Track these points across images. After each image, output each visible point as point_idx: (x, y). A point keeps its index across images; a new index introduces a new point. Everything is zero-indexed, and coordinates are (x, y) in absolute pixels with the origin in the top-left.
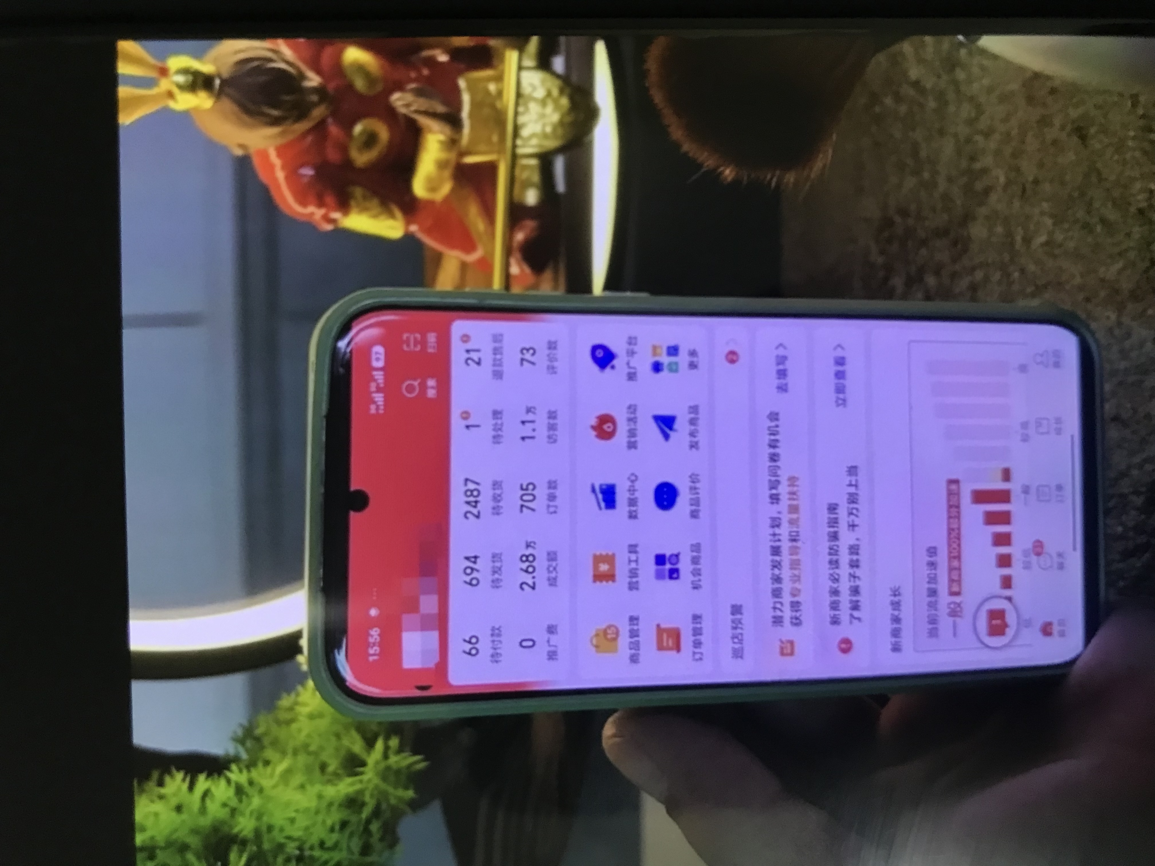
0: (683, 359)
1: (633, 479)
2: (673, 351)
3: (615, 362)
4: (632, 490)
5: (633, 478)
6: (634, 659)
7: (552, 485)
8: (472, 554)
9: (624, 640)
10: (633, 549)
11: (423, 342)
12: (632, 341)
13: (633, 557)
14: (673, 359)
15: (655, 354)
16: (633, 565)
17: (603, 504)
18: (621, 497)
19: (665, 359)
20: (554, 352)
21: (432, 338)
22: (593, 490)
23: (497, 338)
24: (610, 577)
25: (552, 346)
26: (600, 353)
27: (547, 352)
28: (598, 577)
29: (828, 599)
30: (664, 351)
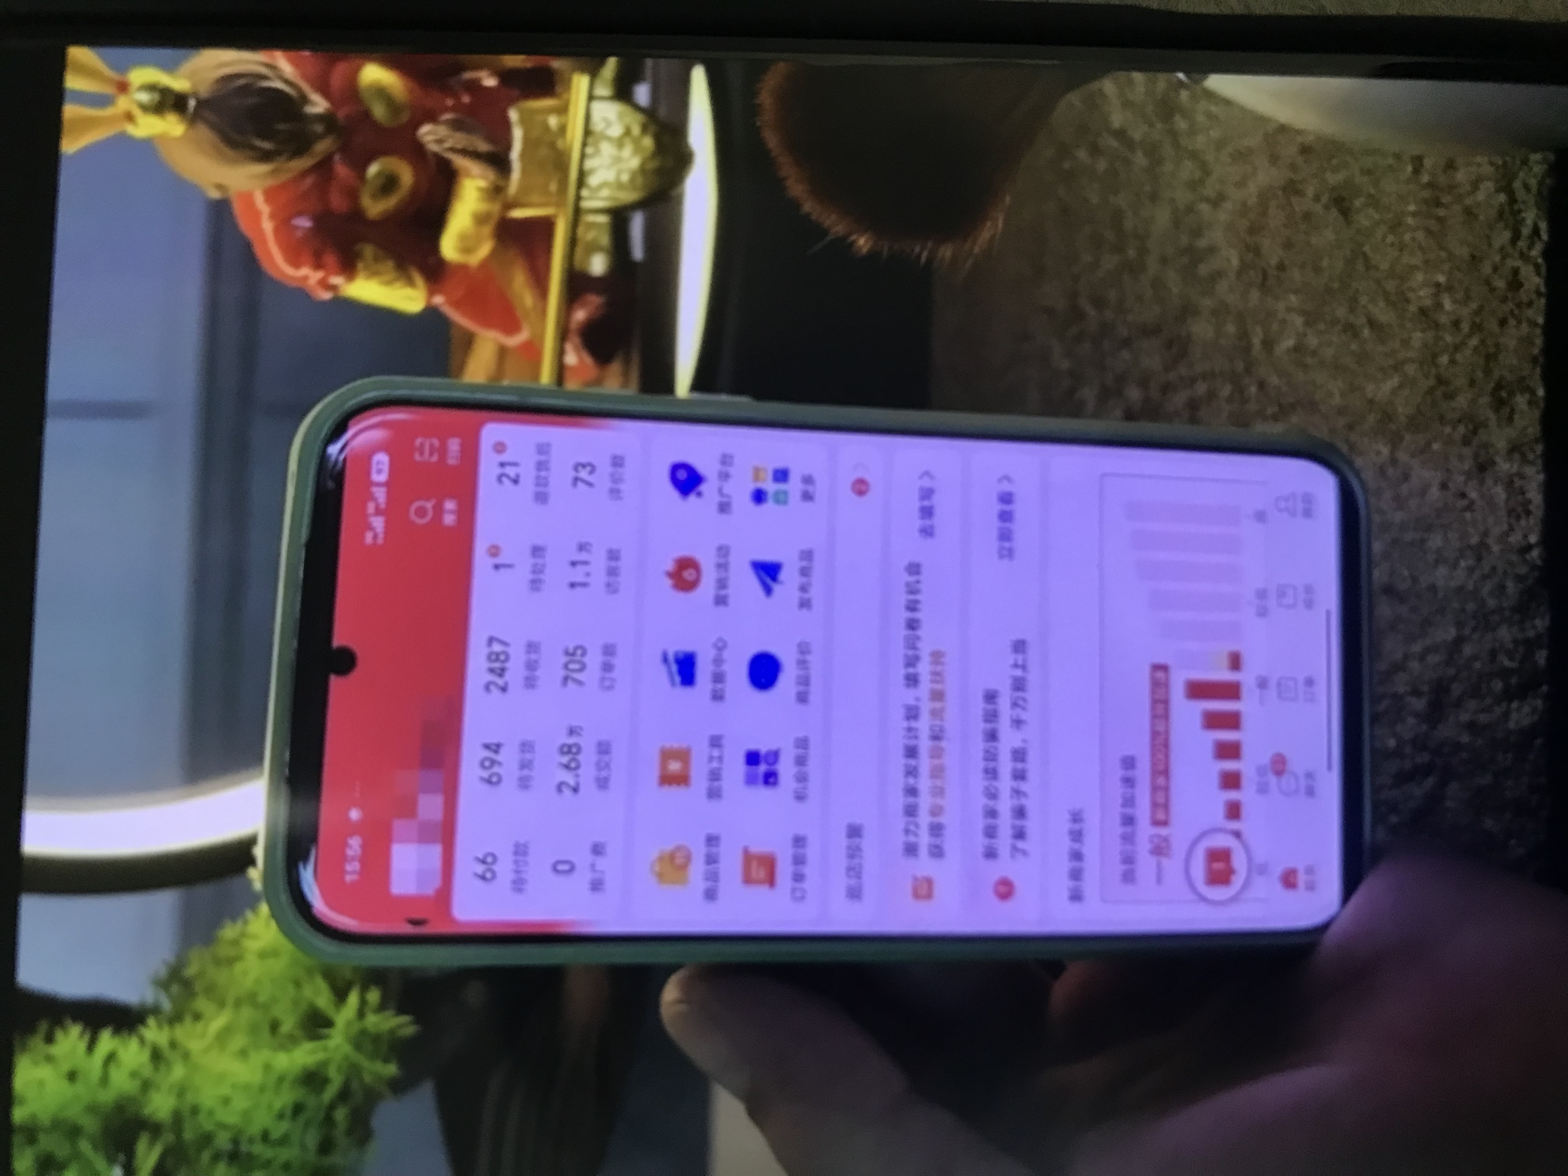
0: (794, 486)
1: (721, 646)
2: (781, 475)
3: (703, 488)
4: (718, 661)
5: (720, 644)
6: (710, 895)
7: (609, 650)
8: (495, 741)
9: (697, 868)
10: (716, 742)
11: (443, 451)
12: (726, 460)
13: (716, 753)
14: (781, 486)
15: (756, 478)
16: (715, 764)
17: (678, 679)
18: (703, 671)
19: (770, 487)
20: (620, 470)
21: (454, 445)
22: (665, 659)
23: (543, 449)
24: (681, 779)
25: (618, 462)
26: (682, 475)
27: (610, 469)
28: (667, 779)
29: (980, 823)
30: (770, 475)
